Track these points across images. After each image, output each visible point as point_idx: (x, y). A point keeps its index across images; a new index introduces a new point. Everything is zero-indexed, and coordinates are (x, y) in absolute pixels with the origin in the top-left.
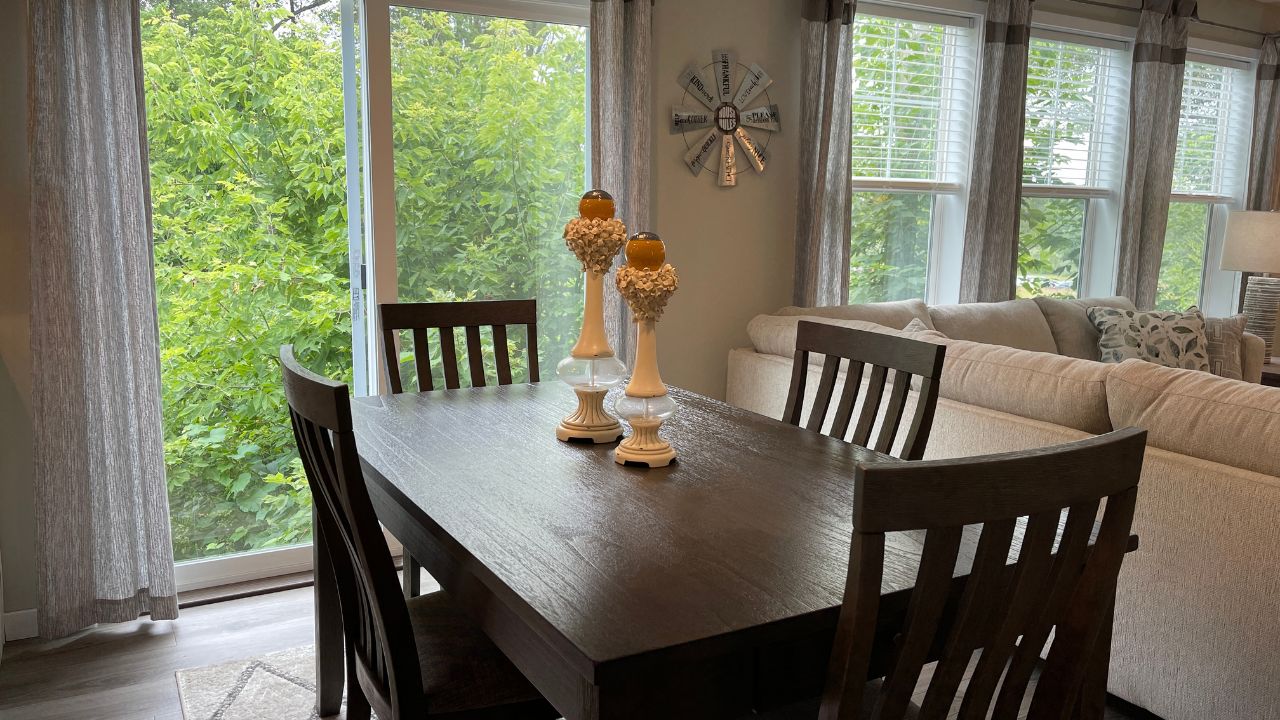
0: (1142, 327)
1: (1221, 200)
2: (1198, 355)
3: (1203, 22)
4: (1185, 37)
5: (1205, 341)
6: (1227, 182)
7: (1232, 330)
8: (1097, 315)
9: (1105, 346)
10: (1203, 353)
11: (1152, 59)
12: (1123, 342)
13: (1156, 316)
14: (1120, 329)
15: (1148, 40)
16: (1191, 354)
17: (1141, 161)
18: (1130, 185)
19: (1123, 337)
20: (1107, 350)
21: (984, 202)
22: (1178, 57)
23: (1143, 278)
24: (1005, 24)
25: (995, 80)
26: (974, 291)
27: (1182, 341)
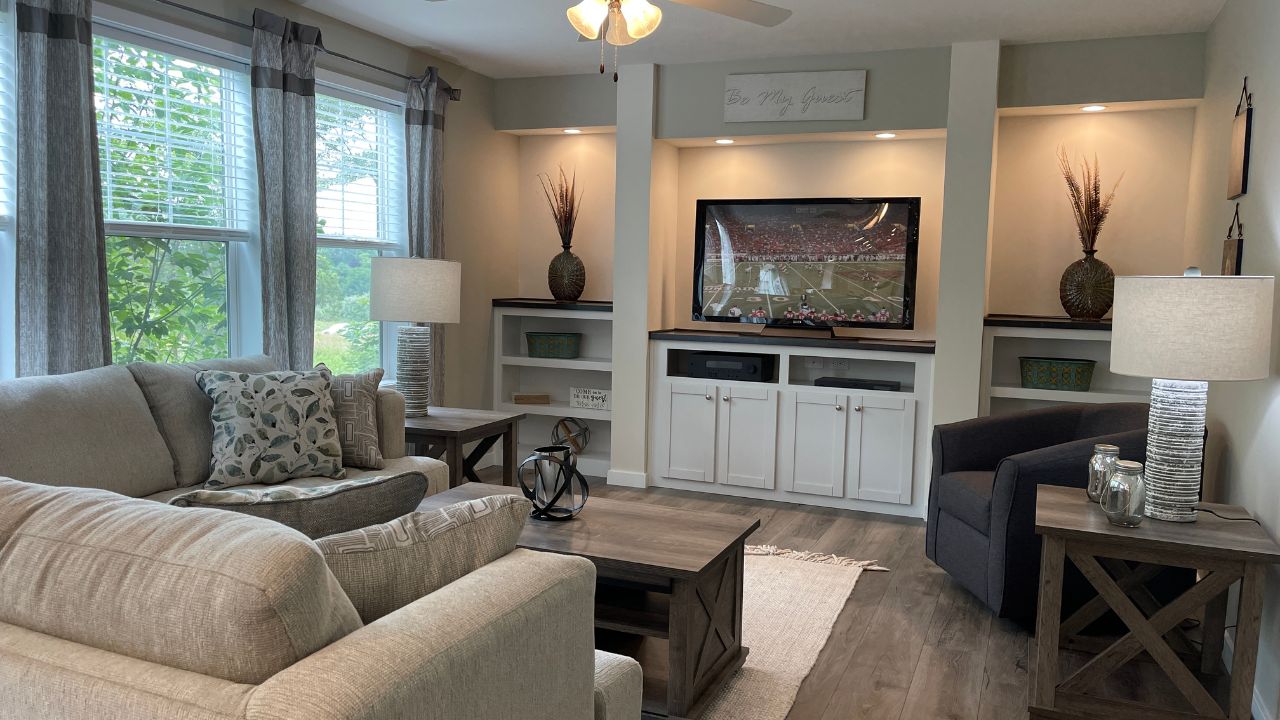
0: (256, 392)
1: (388, 246)
2: (321, 420)
3: (330, 53)
4: (312, 67)
5: (331, 403)
6: (392, 228)
7: (364, 388)
8: (206, 380)
9: (217, 419)
10: (327, 416)
11: (272, 86)
12: (234, 412)
13: (274, 379)
14: (231, 398)
15: (264, 63)
16: (312, 420)
17: (275, 199)
18: (266, 227)
19: (234, 405)
20: (220, 423)
21: (42, 242)
22: (307, 88)
23: (296, 331)
24: (44, 10)
25: (37, 80)
26: (42, 359)
27: (301, 405)
